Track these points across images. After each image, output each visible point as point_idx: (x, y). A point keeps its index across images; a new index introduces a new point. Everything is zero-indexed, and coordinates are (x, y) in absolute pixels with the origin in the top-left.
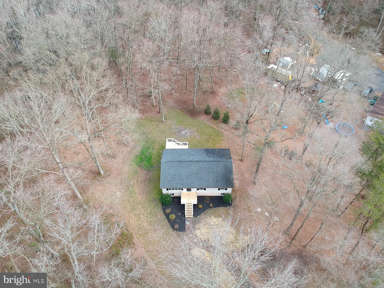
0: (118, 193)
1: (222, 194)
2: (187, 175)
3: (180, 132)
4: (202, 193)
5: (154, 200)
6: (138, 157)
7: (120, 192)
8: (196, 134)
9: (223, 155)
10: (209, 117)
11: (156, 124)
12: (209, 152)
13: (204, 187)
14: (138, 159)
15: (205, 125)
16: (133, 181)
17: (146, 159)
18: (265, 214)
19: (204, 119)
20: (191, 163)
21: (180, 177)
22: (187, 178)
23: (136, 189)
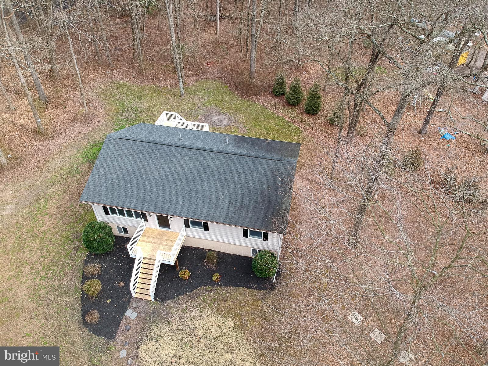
1: (254, 251)
2: (162, 179)
3: (208, 116)
4: (200, 238)
8: (241, 125)
15: (265, 113)
16: (56, 188)
18: (372, 335)
20: (184, 151)
21: (143, 181)
22: (159, 186)
23: (54, 205)
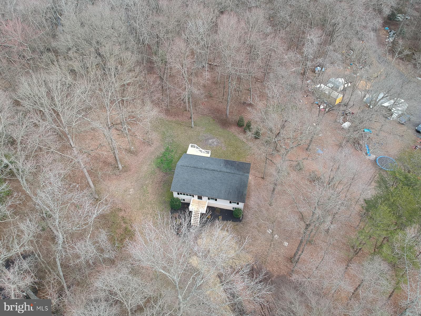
0: (131, 190)
1: (233, 208)
2: (200, 182)
3: (207, 140)
4: (213, 203)
5: (165, 202)
6: (159, 159)
7: (133, 189)
8: (223, 145)
9: (242, 168)
10: (240, 129)
11: (185, 129)
12: (228, 163)
13: (214, 197)
14: (159, 160)
16: (148, 181)
17: (166, 162)
18: (275, 237)
19: (234, 130)
20: (207, 171)
21: (193, 183)
22: (199, 185)
23: (150, 189)
